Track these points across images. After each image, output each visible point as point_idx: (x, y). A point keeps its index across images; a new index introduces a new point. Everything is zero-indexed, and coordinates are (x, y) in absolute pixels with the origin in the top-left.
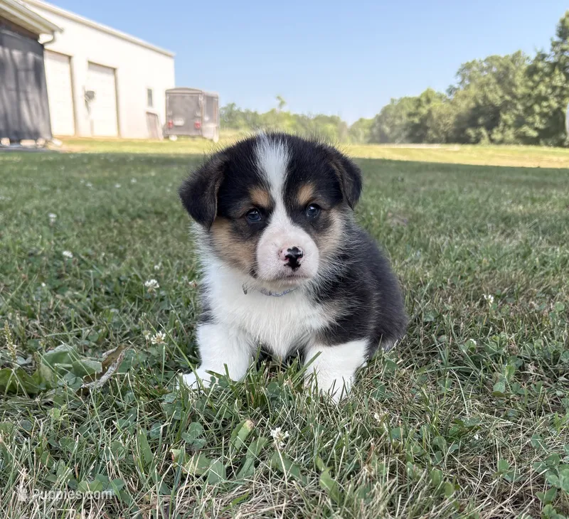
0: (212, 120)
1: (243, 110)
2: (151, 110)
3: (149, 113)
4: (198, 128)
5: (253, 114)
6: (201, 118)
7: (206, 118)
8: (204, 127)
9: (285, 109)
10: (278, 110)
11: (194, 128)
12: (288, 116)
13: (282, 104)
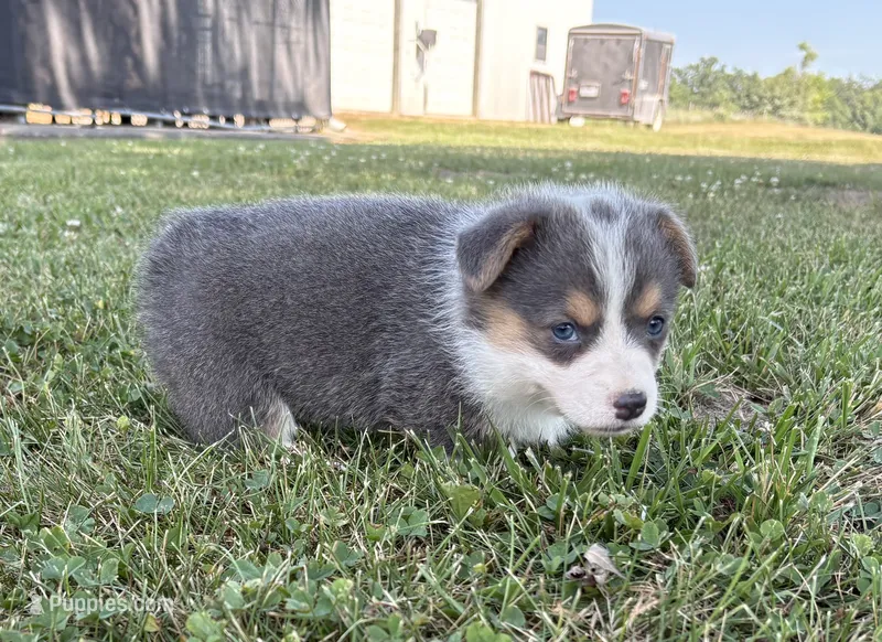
0: (655, 88)
1: (729, 71)
2: (540, 67)
3: (535, 74)
4: (624, 102)
5: (749, 78)
6: (633, 84)
7: (643, 85)
8: (636, 101)
9: (813, 70)
10: (798, 71)
11: (619, 103)
12: (818, 83)
13: (809, 58)
